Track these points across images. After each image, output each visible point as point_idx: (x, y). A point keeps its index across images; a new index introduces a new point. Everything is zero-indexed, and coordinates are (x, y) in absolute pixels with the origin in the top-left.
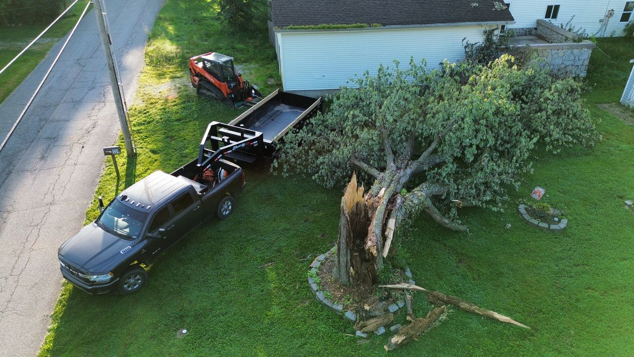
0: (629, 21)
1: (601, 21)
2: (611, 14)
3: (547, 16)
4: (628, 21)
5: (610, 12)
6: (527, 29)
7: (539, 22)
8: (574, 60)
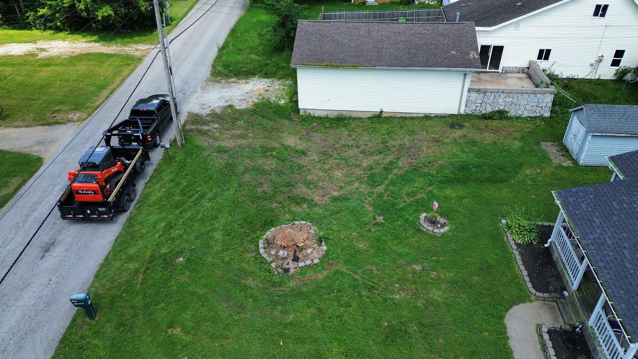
0: (620, 66)
1: (591, 65)
2: (600, 60)
3: (540, 57)
4: (618, 66)
5: (600, 58)
6: (520, 68)
7: (531, 62)
8: (538, 102)
